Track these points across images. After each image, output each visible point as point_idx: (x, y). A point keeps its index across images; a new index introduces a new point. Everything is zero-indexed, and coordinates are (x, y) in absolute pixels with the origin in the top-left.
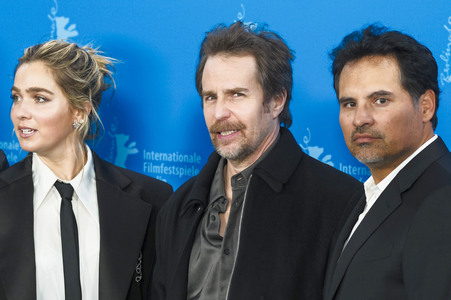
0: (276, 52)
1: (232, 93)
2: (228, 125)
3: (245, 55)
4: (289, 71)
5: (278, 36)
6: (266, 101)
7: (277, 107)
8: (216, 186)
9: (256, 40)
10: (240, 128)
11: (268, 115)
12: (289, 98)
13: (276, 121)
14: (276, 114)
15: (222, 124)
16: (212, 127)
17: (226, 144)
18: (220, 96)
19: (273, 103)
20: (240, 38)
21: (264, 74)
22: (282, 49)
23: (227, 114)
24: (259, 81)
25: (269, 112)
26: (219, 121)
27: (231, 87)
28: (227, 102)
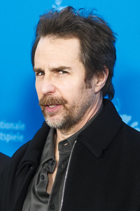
0: (100, 35)
1: (57, 70)
2: (52, 99)
3: (71, 38)
4: (112, 52)
5: (102, 21)
6: (88, 78)
7: (99, 84)
8: (47, 149)
9: (81, 24)
10: (63, 102)
11: (90, 90)
12: (111, 75)
13: (98, 95)
14: (97, 89)
15: (48, 98)
16: (41, 100)
17: (52, 115)
18: (47, 73)
19: (95, 80)
20: (68, 22)
21: (87, 55)
22: (105, 32)
23: (52, 89)
24: (82, 60)
25: (90, 87)
26: (45, 95)
27: (56, 66)
28: (53, 79)
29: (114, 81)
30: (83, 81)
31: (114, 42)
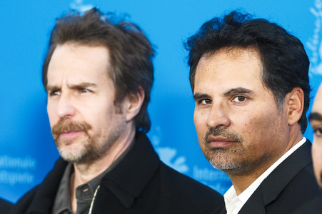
0: (135, 46)
1: (80, 89)
2: (71, 124)
3: (97, 46)
4: (150, 69)
5: (138, 28)
6: (118, 100)
7: (132, 109)
8: (61, 197)
9: (111, 29)
10: (85, 128)
11: (120, 116)
12: (147, 100)
13: (130, 125)
14: (130, 116)
15: (66, 123)
16: (55, 126)
19: (127, 104)
20: (92, 26)
21: (118, 69)
22: (142, 43)
23: (70, 112)
24: (110, 76)
25: (121, 112)
26: (62, 119)
27: (77, 82)
28: (73, 98)
29: (150, 108)
30: (112, 103)
31: (153, 56)
